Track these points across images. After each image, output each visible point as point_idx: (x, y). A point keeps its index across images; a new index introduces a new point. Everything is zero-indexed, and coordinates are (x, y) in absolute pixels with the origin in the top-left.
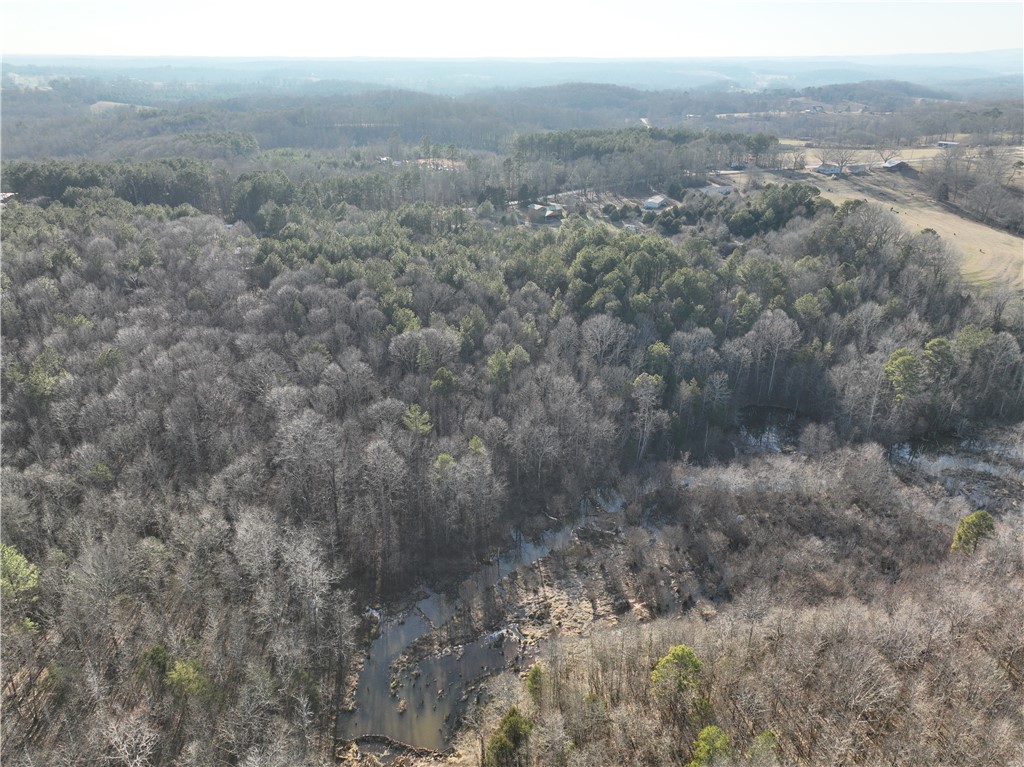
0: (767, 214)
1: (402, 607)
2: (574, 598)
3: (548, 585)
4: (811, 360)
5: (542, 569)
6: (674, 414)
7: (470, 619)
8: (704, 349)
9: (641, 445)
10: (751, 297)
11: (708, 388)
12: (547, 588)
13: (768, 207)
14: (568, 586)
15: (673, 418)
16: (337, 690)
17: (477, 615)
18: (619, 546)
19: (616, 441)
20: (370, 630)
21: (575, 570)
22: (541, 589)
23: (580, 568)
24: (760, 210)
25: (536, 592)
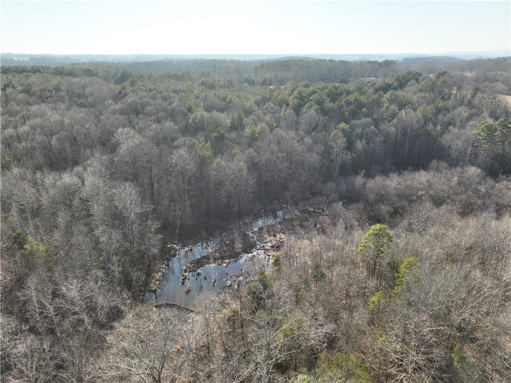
0: (395, 84)
1: (191, 242)
2: (299, 239)
3: (282, 233)
4: (429, 134)
5: (278, 226)
6: (354, 155)
7: (234, 248)
8: (369, 127)
9: (335, 170)
10: (392, 106)
11: (372, 145)
12: (282, 235)
13: (395, 80)
14: (295, 233)
15: (353, 157)
16: (146, 280)
17: (238, 246)
18: (325, 217)
19: (320, 167)
20: (170, 253)
21: (299, 227)
22: (278, 235)
23: (301, 226)
24: (390, 83)
25: (275, 236)
